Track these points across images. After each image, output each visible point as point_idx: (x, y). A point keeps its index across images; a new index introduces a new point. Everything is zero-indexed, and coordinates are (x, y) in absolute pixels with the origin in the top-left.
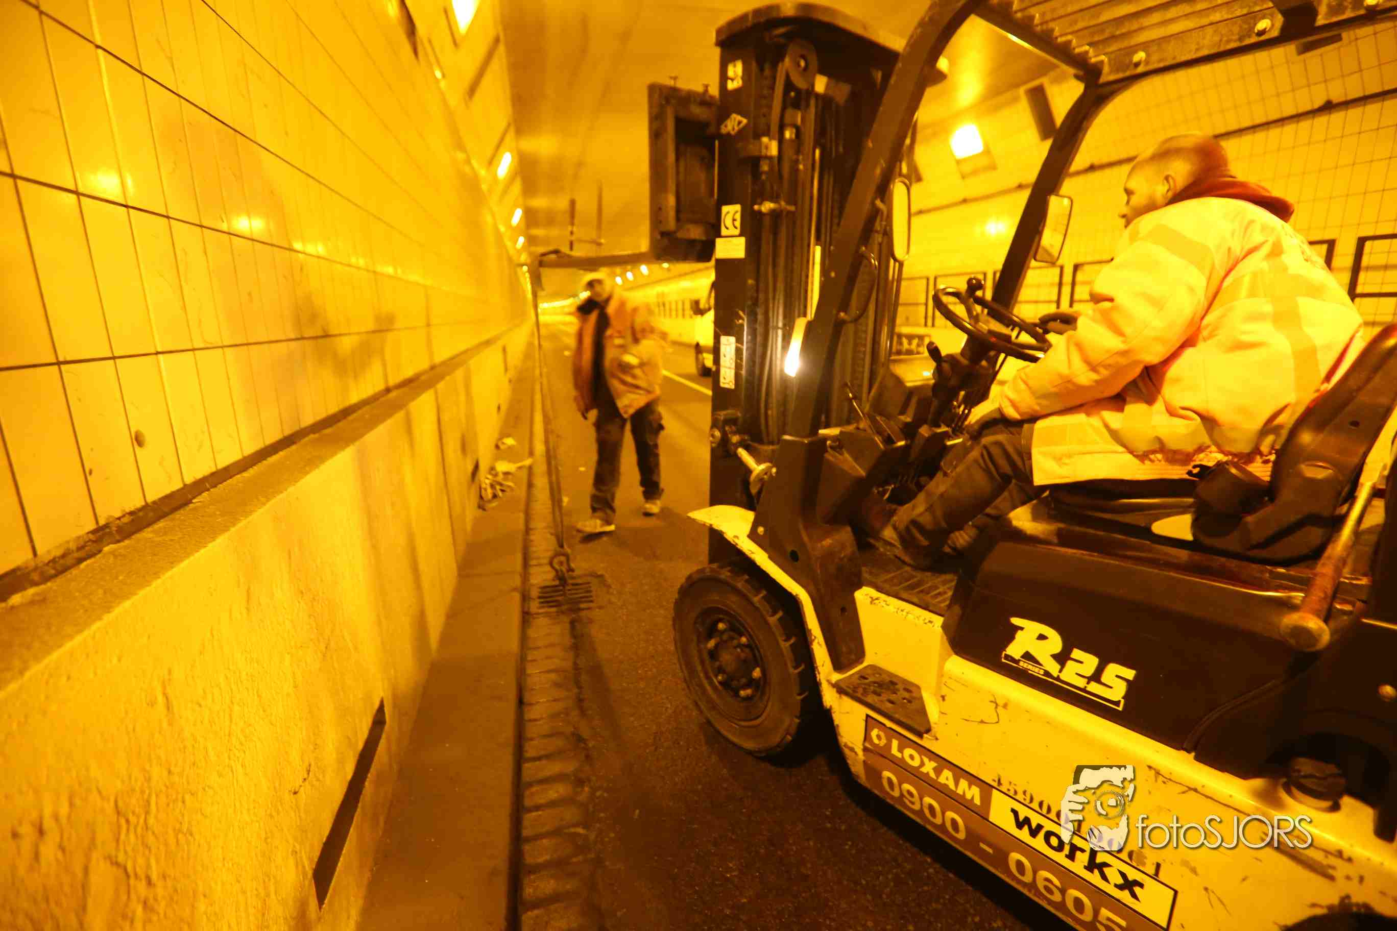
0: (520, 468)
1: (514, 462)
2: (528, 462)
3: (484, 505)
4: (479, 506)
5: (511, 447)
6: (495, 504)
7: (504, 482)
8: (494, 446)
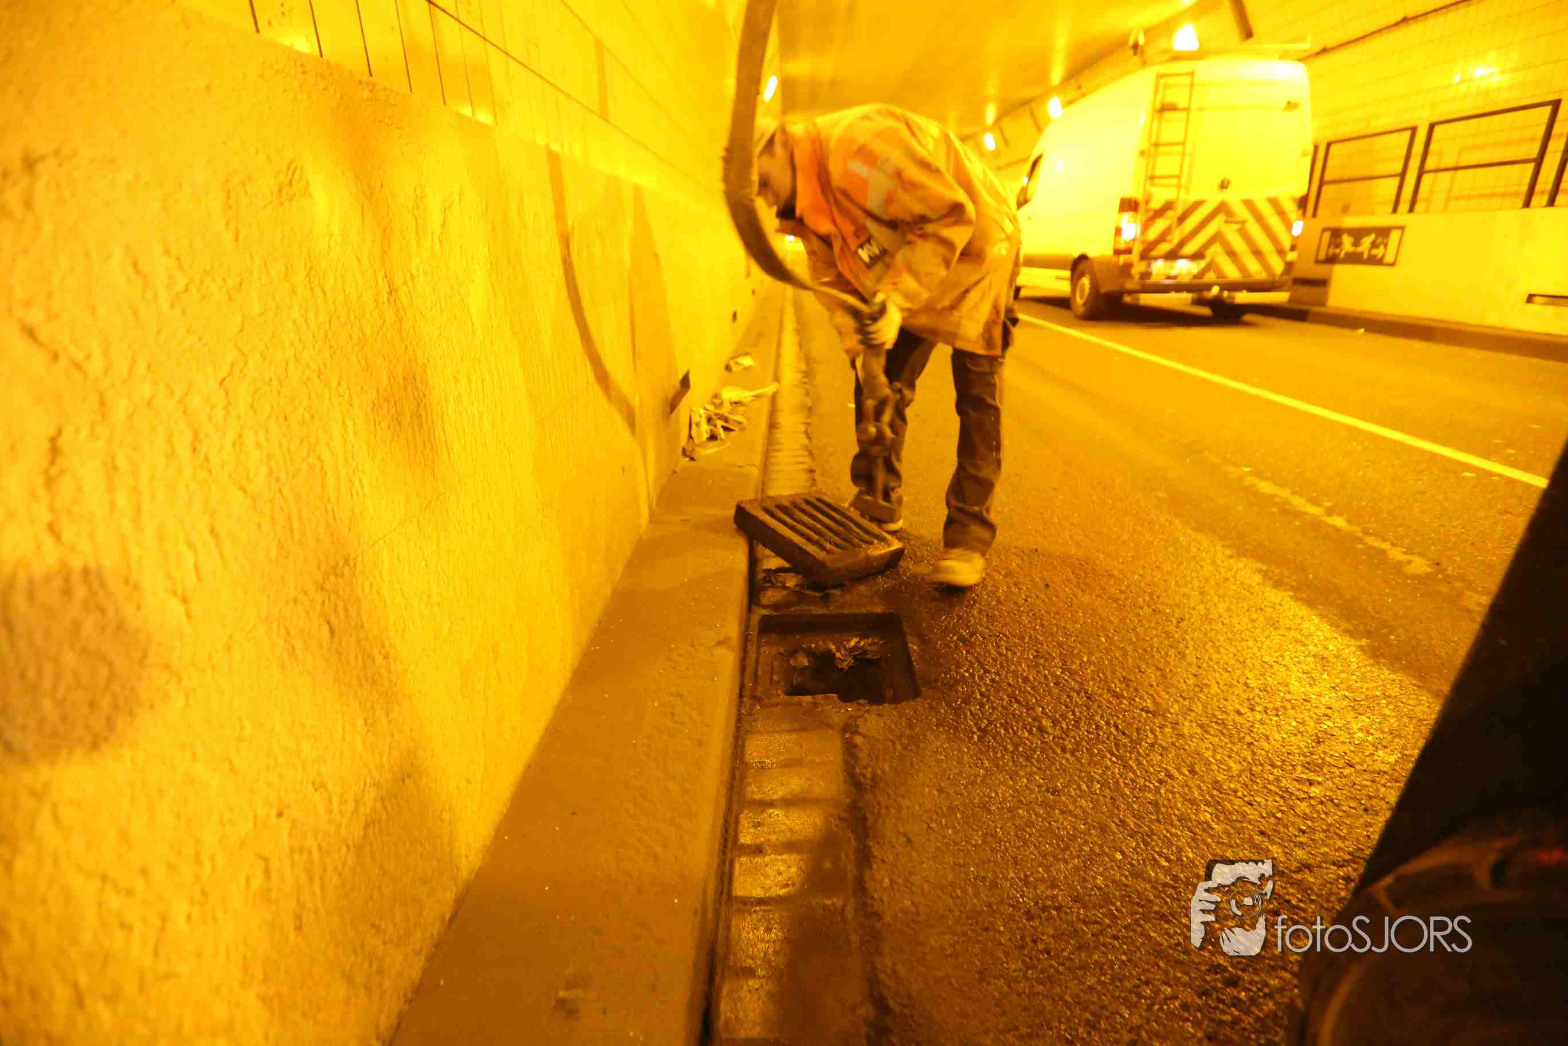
0: (758, 396)
1: (751, 390)
2: (770, 389)
3: (693, 450)
4: (684, 452)
5: (747, 369)
6: (712, 449)
7: (730, 416)
8: (724, 366)
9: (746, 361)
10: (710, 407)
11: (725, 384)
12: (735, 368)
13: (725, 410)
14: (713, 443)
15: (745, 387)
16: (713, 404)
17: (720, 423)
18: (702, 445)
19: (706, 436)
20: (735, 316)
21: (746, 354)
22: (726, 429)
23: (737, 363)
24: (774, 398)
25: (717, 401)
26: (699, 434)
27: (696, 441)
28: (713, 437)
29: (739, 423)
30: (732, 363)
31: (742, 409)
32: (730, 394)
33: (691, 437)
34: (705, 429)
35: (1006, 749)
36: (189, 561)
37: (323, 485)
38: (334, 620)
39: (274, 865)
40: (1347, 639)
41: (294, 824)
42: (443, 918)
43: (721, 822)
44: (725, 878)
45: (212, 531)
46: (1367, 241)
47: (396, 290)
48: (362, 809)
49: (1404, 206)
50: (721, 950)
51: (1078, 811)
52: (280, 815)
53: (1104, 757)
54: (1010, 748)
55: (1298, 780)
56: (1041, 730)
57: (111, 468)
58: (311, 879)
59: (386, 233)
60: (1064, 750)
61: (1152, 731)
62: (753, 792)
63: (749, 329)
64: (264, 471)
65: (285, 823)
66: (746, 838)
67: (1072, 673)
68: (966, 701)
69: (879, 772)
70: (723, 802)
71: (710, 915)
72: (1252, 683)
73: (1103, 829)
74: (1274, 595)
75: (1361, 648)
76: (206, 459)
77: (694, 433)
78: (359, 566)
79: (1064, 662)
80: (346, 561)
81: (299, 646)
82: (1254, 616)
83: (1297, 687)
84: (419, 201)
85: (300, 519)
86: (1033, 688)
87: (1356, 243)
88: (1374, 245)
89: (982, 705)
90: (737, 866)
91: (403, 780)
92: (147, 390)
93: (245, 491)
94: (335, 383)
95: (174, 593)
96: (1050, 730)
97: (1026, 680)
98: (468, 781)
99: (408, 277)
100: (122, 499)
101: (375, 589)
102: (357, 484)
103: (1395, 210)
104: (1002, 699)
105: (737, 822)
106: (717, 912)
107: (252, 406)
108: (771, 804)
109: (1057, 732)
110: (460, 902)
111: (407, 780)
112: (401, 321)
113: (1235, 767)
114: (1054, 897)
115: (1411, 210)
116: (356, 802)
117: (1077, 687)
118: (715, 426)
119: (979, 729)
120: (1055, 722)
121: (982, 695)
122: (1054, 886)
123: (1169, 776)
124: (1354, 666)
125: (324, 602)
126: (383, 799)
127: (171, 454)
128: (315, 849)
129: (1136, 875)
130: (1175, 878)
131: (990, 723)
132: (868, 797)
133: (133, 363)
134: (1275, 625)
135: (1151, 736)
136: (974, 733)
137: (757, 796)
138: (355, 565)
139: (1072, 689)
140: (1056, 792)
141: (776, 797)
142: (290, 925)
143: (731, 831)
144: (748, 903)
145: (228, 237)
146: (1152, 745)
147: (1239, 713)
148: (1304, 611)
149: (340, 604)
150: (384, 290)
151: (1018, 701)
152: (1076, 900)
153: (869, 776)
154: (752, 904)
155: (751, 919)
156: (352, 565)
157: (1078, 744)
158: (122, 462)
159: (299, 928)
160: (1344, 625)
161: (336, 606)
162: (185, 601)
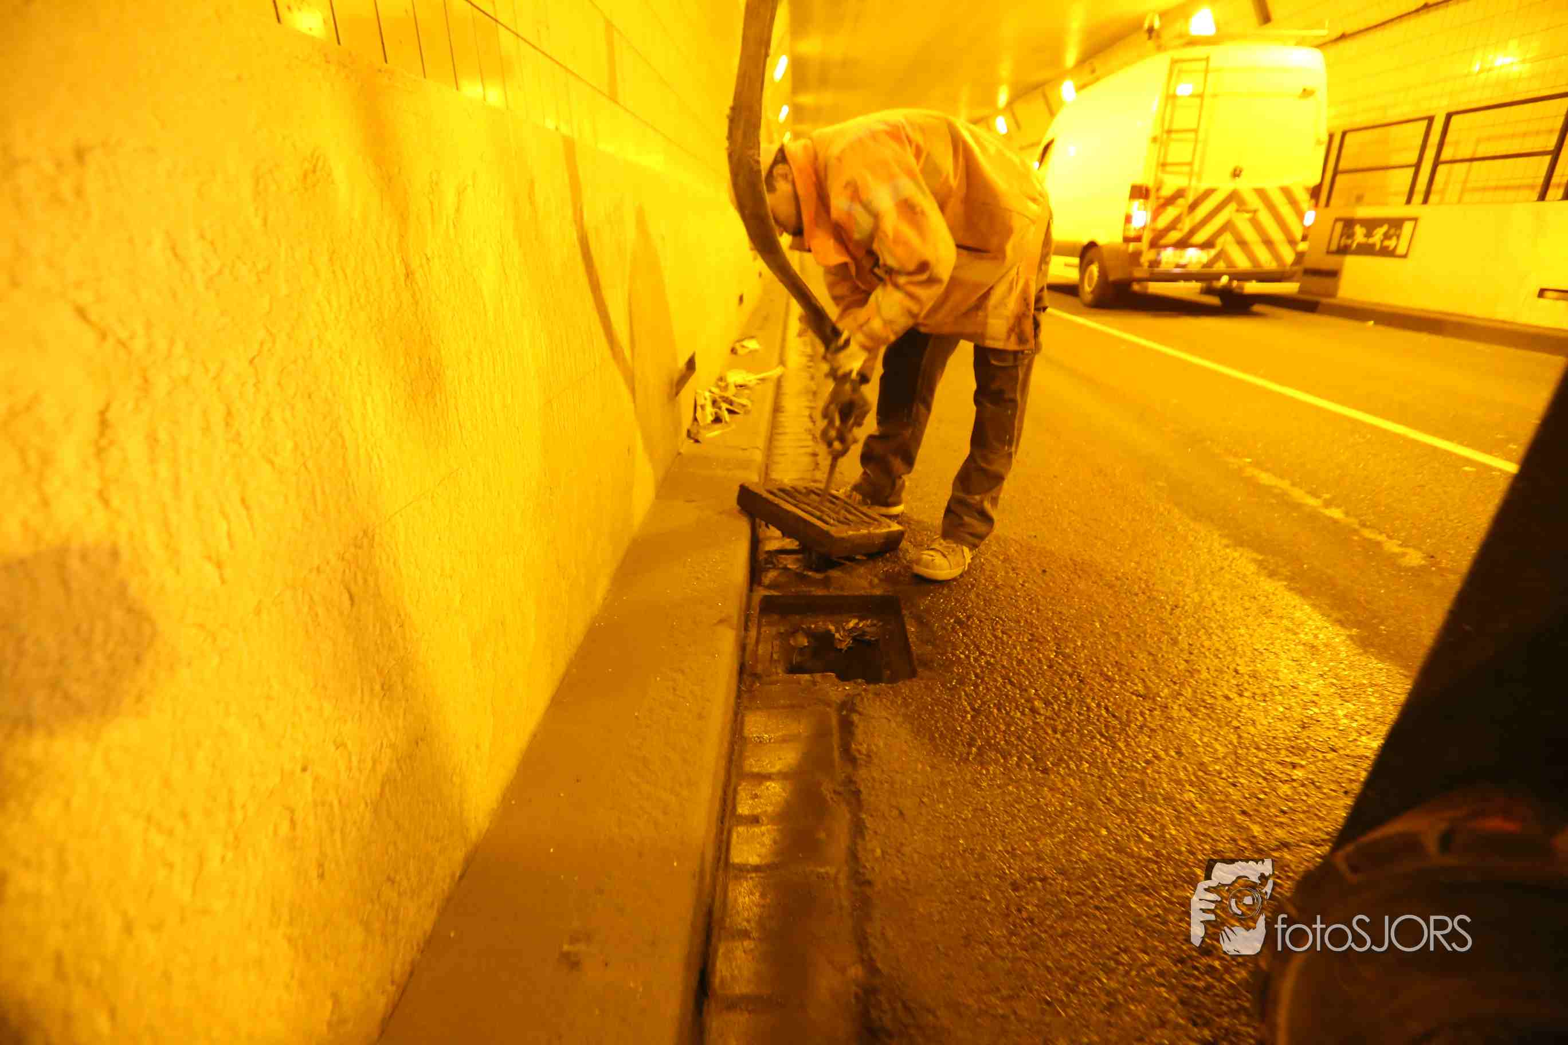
1: (756, 373)
3: (698, 432)
4: (689, 433)
5: (752, 352)
6: (716, 432)
7: (733, 399)
8: (729, 351)
9: (752, 345)
10: (715, 390)
11: (732, 367)
12: (741, 352)
13: (730, 393)
14: (717, 426)
15: (749, 370)
16: (718, 386)
17: (724, 406)
18: (707, 428)
19: (710, 418)
20: (741, 299)
21: (752, 337)
22: (730, 412)
23: (743, 346)
24: (779, 383)
25: (723, 384)
26: (704, 417)
27: (701, 424)
28: (717, 420)
29: (744, 406)
30: (738, 346)
31: (747, 392)
32: (735, 377)
33: (695, 419)
34: (710, 410)
35: (997, 728)
36: (223, 527)
37: (344, 459)
38: (354, 589)
39: (299, 815)
40: (1338, 628)
41: (316, 779)
42: (453, 876)
43: (719, 793)
44: (723, 845)
45: (243, 500)
46: (1379, 233)
47: (413, 274)
48: (378, 767)
49: (1418, 198)
50: (717, 915)
51: (1065, 789)
52: (304, 769)
53: (1093, 738)
54: (1003, 727)
55: (1282, 763)
56: (1034, 711)
57: (152, 439)
58: (332, 830)
59: (403, 218)
60: (1055, 731)
61: (1142, 714)
62: (752, 764)
63: (754, 313)
64: (290, 445)
65: (308, 778)
66: (743, 809)
67: (1066, 657)
68: (961, 682)
69: (874, 747)
70: (722, 773)
71: (708, 879)
72: (1241, 669)
73: (1090, 806)
74: (1268, 585)
75: (1350, 637)
76: (238, 434)
77: (699, 415)
78: (377, 538)
79: (1058, 645)
80: (365, 533)
81: (320, 611)
82: (1247, 605)
83: (1287, 674)
84: (435, 186)
85: (323, 493)
86: (1028, 671)
87: (1369, 234)
88: (1387, 236)
89: (976, 686)
90: (734, 836)
91: (417, 743)
92: (183, 367)
93: (272, 463)
94: (355, 363)
95: (209, 558)
96: (1042, 711)
97: (1020, 662)
98: (477, 747)
99: (424, 261)
100: (164, 471)
101: (392, 560)
102: (375, 458)
103: (1409, 201)
104: (996, 680)
105: (735, 791)
106: (714, 878)
107: (279, 384)
108: (768, 777)
109: (1049, 714)
110: (469, 861)
111: (420, 743)
112: (417, 303)
113: (1221, 750)
114: (1040, 869)
115: (1425, 201)
116: (374, 762)
117: (1070, 670)
118: (720, 408)
119: (973, 709)
120: (1048, 703)
121: (976, 675)
122: (1040, 859)
123: (1157, 757)
124: (1343, 655)
125: (344, 571)
126: (398, 761)
127: (206, 430)
128: (336, 803)
129: (1119, 849)
130: (1158, 854)
131: (984, 703)
132: (863, 772)
133: (172, 342)
134: (1267, 613)
135: (1140, 718)
136: (967, 712)
137: (756, 770)
138: (373, 536)
139: (1065, 672)
140: (1045, 771)
141: (774, 770)
142: (313, 873)
143: (729, 802)
144: (743, 870)
145: (257, 223)
146: (1141, 727)
147: (1227, 698)
148: (1295, 600)
149: (359, 576)
150: (401, 271)
151: (1012, 683)
152: (1063, 872)
153: (864, 752)
154: (748, 871)
155: (745, 886)
156: (370, 535)
157: (1069, 724)
158: (163, 436)
159: (321, 876)
160: (1336, 615)
161: (355, 574)
162: (219, 565)
